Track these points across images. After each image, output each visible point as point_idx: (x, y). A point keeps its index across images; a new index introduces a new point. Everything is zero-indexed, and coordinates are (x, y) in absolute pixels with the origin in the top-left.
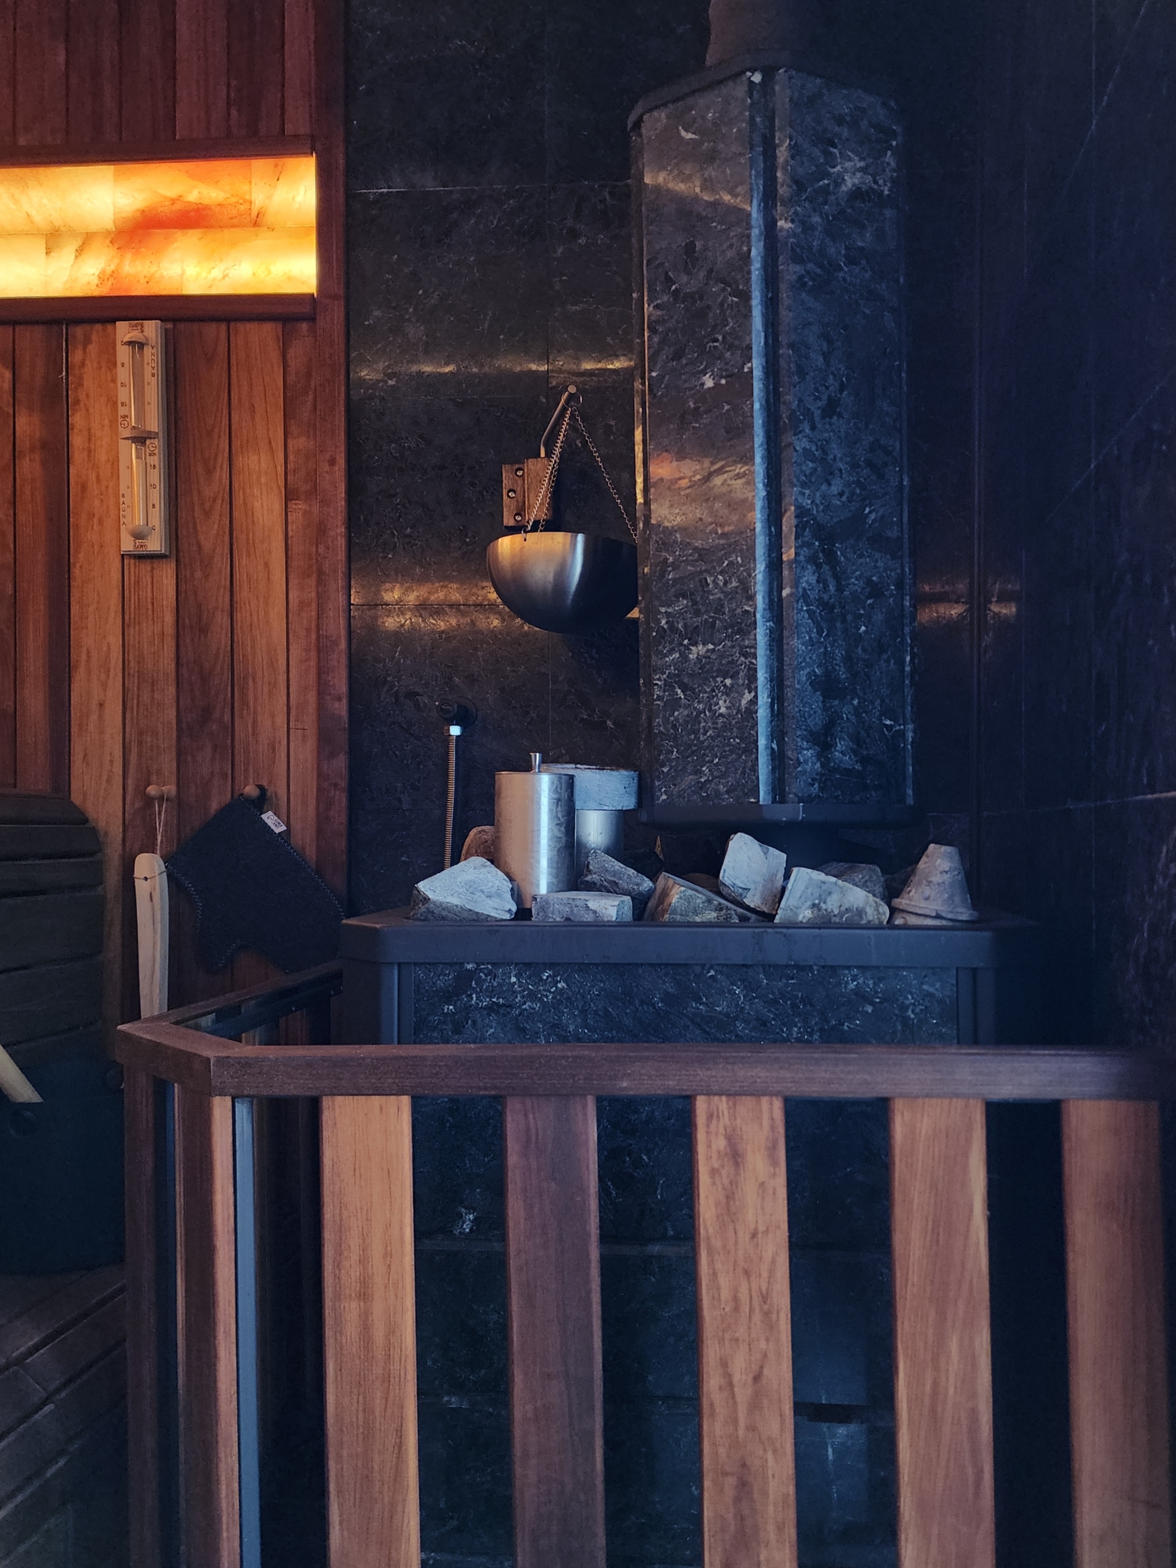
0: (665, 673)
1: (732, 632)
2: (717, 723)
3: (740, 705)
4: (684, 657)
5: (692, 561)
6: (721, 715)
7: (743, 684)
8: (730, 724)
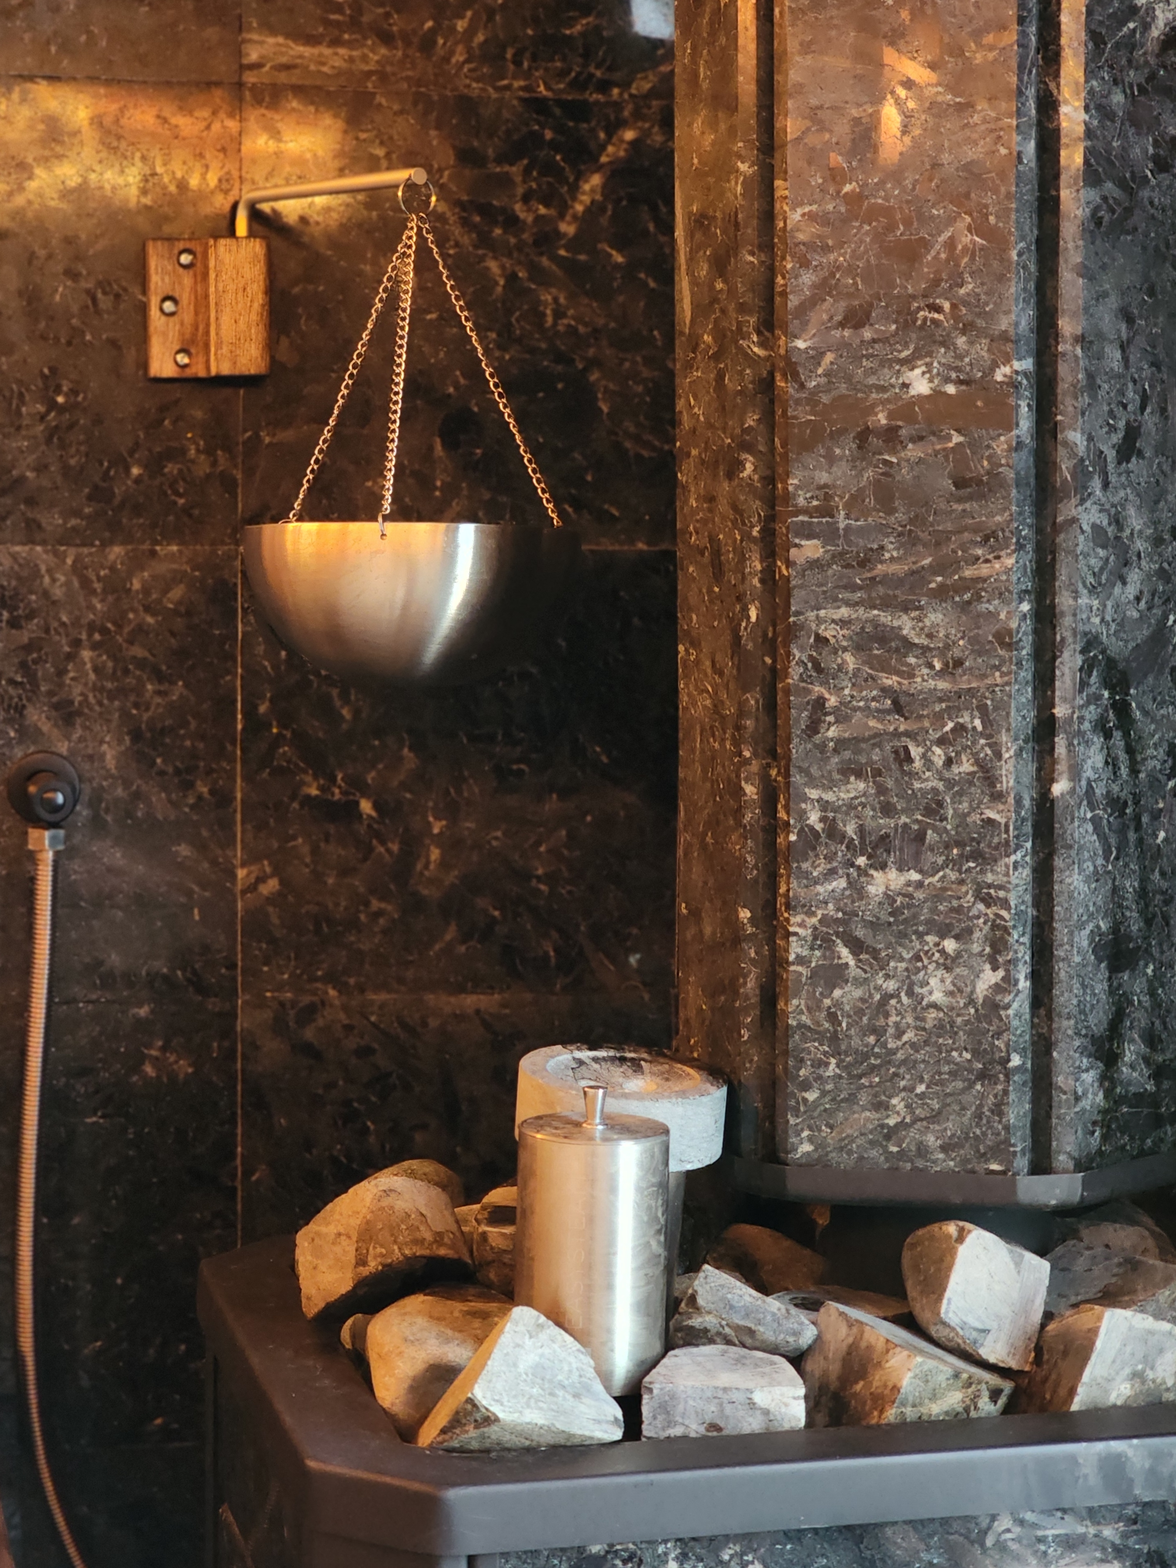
0: (814, 914)
1: (961, 856)
2: (923, 1019)
3: (973, 992)
4: (857, 889)
5: (878, 711)
6: (935, 1006)
7: (981, 954)
8: (952, 1023)
